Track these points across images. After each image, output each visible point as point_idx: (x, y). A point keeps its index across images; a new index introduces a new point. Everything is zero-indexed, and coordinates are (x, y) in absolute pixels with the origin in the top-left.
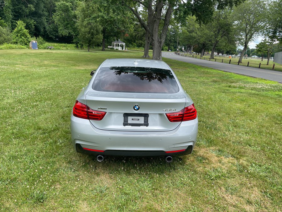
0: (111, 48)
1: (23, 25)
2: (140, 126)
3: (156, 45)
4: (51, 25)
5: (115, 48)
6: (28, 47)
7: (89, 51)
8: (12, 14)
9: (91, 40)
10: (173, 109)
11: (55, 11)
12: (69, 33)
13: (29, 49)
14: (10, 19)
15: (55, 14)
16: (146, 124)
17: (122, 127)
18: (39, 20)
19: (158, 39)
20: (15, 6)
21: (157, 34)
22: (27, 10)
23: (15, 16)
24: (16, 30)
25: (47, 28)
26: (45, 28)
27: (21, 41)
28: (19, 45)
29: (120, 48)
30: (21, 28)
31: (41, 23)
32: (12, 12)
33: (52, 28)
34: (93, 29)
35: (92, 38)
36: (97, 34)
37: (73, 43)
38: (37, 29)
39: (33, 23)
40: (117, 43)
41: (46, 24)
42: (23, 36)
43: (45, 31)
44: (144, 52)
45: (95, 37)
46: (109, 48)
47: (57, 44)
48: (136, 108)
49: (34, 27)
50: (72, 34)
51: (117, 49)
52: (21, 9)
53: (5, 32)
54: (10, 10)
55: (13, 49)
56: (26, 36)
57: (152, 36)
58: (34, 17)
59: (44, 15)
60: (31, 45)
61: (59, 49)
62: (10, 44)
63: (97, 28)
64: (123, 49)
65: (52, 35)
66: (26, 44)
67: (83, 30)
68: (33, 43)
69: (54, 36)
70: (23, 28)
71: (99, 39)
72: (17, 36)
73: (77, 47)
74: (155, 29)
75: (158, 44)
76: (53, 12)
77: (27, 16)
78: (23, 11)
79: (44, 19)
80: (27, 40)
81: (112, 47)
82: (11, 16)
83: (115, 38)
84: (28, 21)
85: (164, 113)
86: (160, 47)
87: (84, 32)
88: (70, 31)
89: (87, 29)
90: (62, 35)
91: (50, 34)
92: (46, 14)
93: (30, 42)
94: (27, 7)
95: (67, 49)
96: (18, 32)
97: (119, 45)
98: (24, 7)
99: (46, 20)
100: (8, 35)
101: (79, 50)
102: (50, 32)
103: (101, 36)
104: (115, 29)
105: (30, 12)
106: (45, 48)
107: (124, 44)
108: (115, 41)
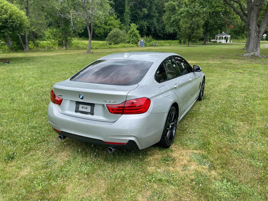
0: (214, 42)
1: (135, 27)
2: (87, 114)
3: (253, 35)
4: (161, 25)
5: (218, 41)
6: (137, 46)
7: (188, 46)
8: (130, 19)
9: (190, 36)
10: (112, 101)
11: (164, 12)
12: (174, 30)
13: (138, 47)
14: (128, 23)
15: (164, 14)
16: (92, 113)
17: (74, 113)
18: (151, 22)
19: (256, 28)
20: (133, 11)
21: (255, 22)
22: (142, 14)
23: (132, 19)
24: (129, 32)
25: (157, 27)
26: (155, 28)
27: (133, 41)
28: (131, 44)
29: (223, 41)
30: (133, 30)
31: (152, 24)
32: (130, 16)
33: (162, 27)
34: (194, 25)
35: (193, 33)
36: (197, 29)
37: (177, 39)
38: (149, 29)
39: (146, 24)
40: (221, 36)
41: (156, 24)
42: (134, 36)
43: (155, 31)
44: (245, 43)
45: (195, 31)
46: (212, 42)
47: (163, 41)
48: (80, 97)
49: (146, 28)
50: (176, 31)
51: (220, 42)
52: (137, 13)
53: (122, 34)
54: (128, 15)
55: (126, 47)
56: (137, 36)
57: (249, 25)
58: (147, 19)
59: (155, 16)
60: (139, 44)
61: (163, 46)
62: (124, 44)
63: (198, 23)
64: (227, 41)
65: (161, 33)
66: (136, 43)
67: (184, 26)
68: (141, 42)
69: (162, 34)
70: (135, 29)
71: (199, 33)
72: (130, 36)
73: (180, 42)
74: (253, 17)
75: (255, 34)
76: (163, 13)
77: (142, 19)
78: (139, 15)
79: (155, 20)
80: (137, 39)
81: (215, 40)
82: (129, 20)
83: (219, 31)
84: (142, 23)
85: (105, 104)
86: (259, 37)
87: (185, 28)
88: (175, 28)
89: (188, 25)
90: (169, 32)
91: (159, 33)
92: (157, 15)
93: (139, 41)
94: (141, 11)
95: (170, 45)
96: (131, 33)
97: (223, 38)
98: (139, 12)
99: (156, 21)
100: (124, 36)
101: (182, 46)
102: (160, 31)
103: (201, 30)
104: (218, 21)
105: (144, 16)
106: (151, 46)
107: (229, 36)
108: (218, 34)
